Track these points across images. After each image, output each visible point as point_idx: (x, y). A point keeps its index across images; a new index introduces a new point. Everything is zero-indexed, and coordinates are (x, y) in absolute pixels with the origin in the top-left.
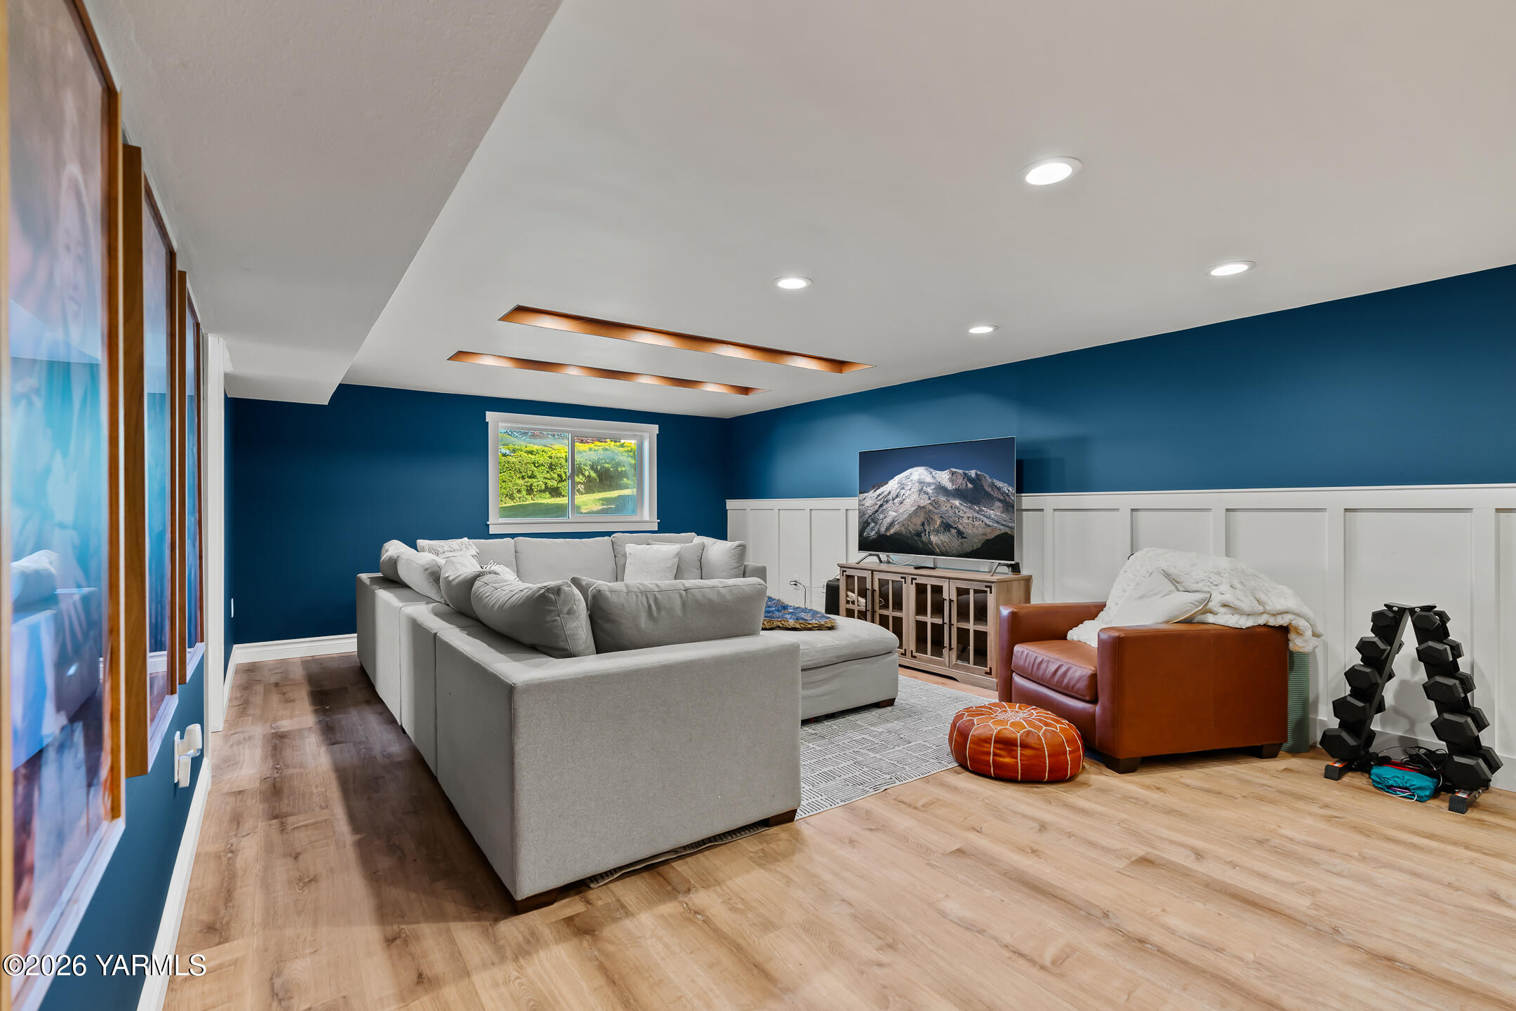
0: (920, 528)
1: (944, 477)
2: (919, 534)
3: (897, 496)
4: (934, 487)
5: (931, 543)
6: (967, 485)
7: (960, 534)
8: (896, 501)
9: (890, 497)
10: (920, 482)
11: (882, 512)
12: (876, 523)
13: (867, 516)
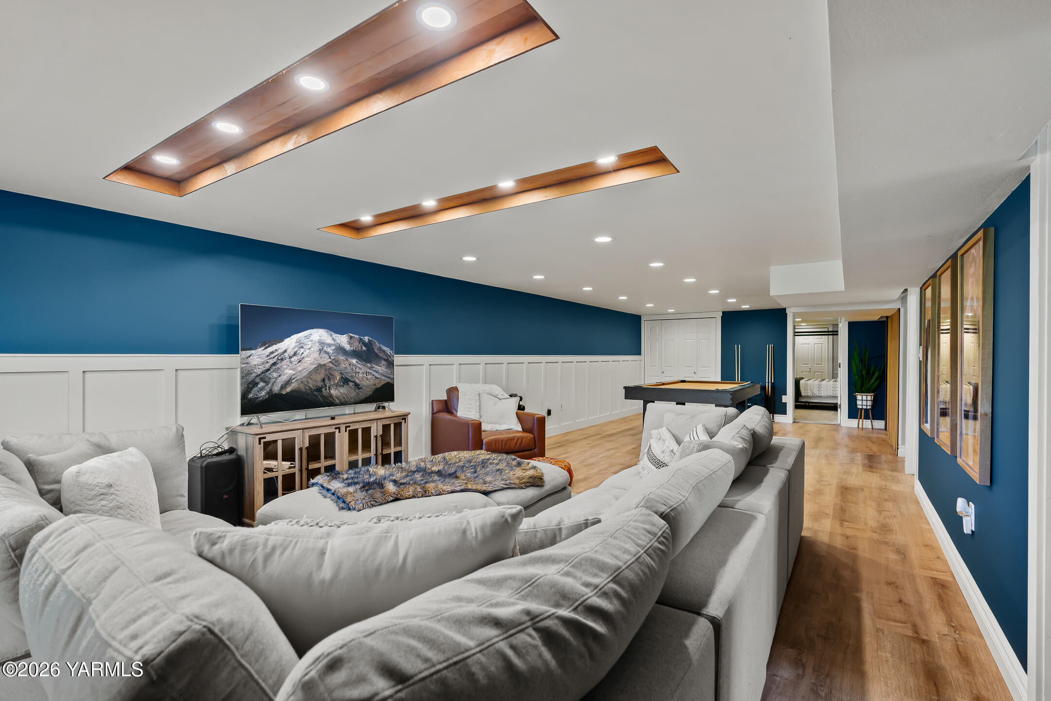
0: (320, 384)
1: (343, 340)
2: (319, 390)
3: (295, 354)
4: (333, 348)
5: (331, 396)
6: (362, 347)
7: (357, 385)
8: (293, 359)
9: (286, 355)
10: (321, 343)
11: (275, 371)
12: (267, 383)
13: (254, 375)
